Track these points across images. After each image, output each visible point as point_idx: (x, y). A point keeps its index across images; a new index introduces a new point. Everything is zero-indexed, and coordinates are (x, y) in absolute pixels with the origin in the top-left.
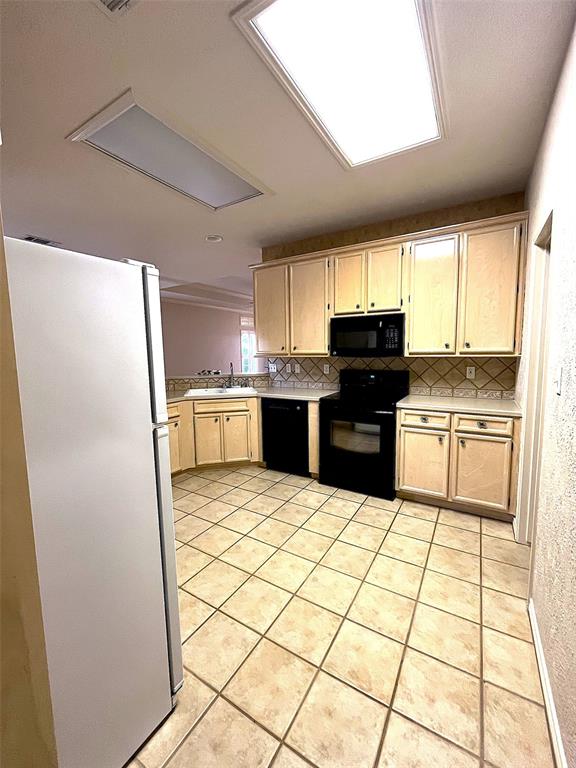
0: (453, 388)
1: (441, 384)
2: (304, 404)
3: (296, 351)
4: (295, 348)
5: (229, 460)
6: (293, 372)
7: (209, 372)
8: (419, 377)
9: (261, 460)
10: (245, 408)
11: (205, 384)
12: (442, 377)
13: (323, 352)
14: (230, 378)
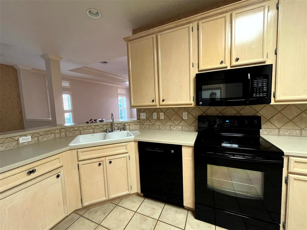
0: (301, 130)
1: (290, 126)
2: (178, 148)
3: (164, 103)
4: (163, 100)
5: (112, 196)
6: (158, 119)
7: (95, 120)
8: (268, 120)
9: (139, 192)
10: (125, 151)
11: (92, 131)
12: (291, 121)
13: (189, 102)
14: (112, 124)
